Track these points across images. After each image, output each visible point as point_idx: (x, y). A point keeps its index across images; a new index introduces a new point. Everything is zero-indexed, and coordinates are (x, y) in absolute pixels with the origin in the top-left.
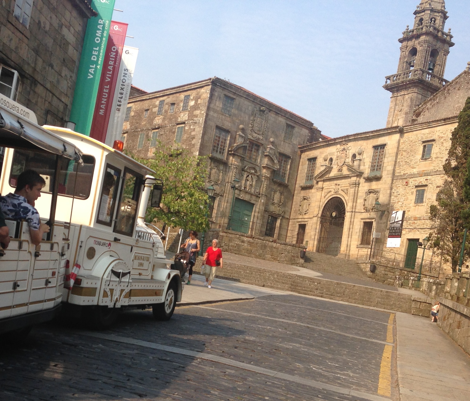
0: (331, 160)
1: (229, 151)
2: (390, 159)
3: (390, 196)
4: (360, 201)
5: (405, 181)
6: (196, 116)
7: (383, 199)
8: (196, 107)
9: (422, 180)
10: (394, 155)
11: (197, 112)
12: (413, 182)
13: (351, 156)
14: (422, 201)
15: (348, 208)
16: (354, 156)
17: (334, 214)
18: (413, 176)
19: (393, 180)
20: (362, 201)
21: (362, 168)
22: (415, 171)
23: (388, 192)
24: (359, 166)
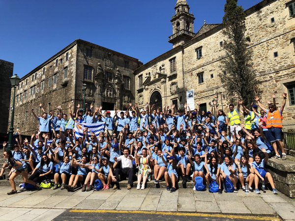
0: (149, 73)
1: (94, 77)
2: (180, 64)
3: (184, 83)
4: (168, 90)
5: (190, 73)
6: (72, 62)
7: (180, 86)
8: (72, 57)
9: (200, 70)
10: (181, 61)
11: (72, 60)
12: (195, 73)
13: (159, 68)
14: (203, 81)
15: (163, 95)
16: (160, 68)
17: (156, 101)
18: (194, 69)
19: (183, 74)
20: (169, 90)
21: (165, 73)
22: (195, 66)
23: (182, 81)
24: (164, 72)
